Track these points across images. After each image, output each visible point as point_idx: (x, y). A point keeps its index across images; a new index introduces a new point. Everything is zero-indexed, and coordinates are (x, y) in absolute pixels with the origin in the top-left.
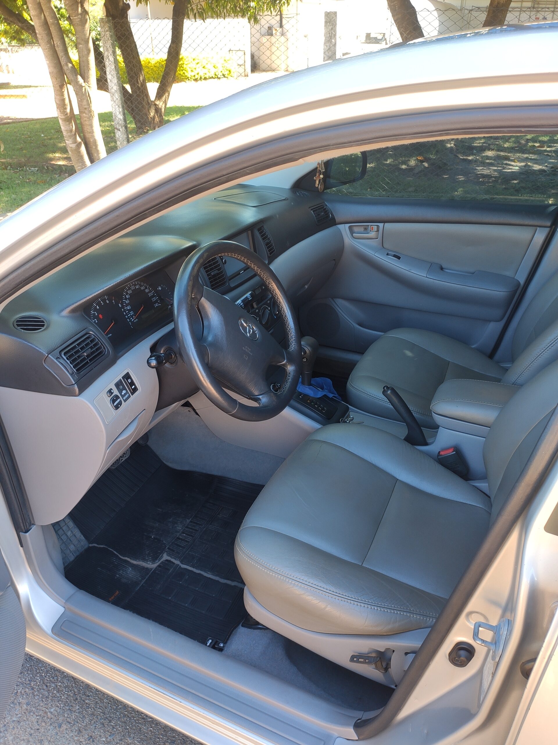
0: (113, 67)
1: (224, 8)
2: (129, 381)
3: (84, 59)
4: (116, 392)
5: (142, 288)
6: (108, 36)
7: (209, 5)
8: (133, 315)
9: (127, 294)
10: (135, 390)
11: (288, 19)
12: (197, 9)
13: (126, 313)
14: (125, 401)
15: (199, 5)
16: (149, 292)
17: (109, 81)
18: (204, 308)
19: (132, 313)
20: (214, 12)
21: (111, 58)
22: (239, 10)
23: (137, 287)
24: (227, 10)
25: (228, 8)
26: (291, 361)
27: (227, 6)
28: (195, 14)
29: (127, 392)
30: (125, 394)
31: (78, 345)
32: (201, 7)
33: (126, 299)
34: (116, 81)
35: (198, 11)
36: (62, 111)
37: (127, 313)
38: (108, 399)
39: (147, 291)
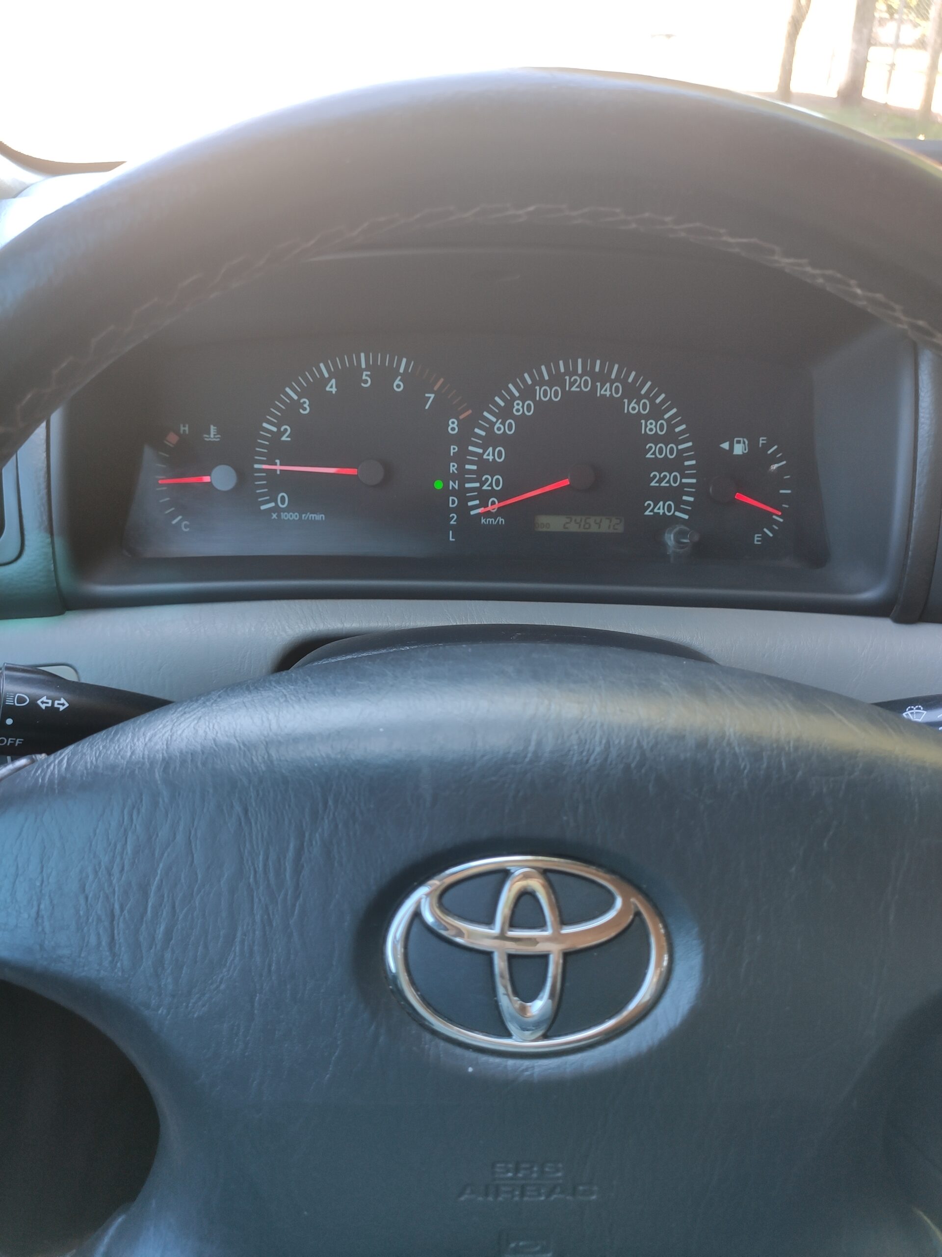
5: (632, 407)
8: (492, 493)
9: (527, 393)
13: (461, 468)
16: (656, 439)
19: (494, 481)
23: (605, 391)
33: (505, 414)
37: (471, 472)
39: (650, 427)
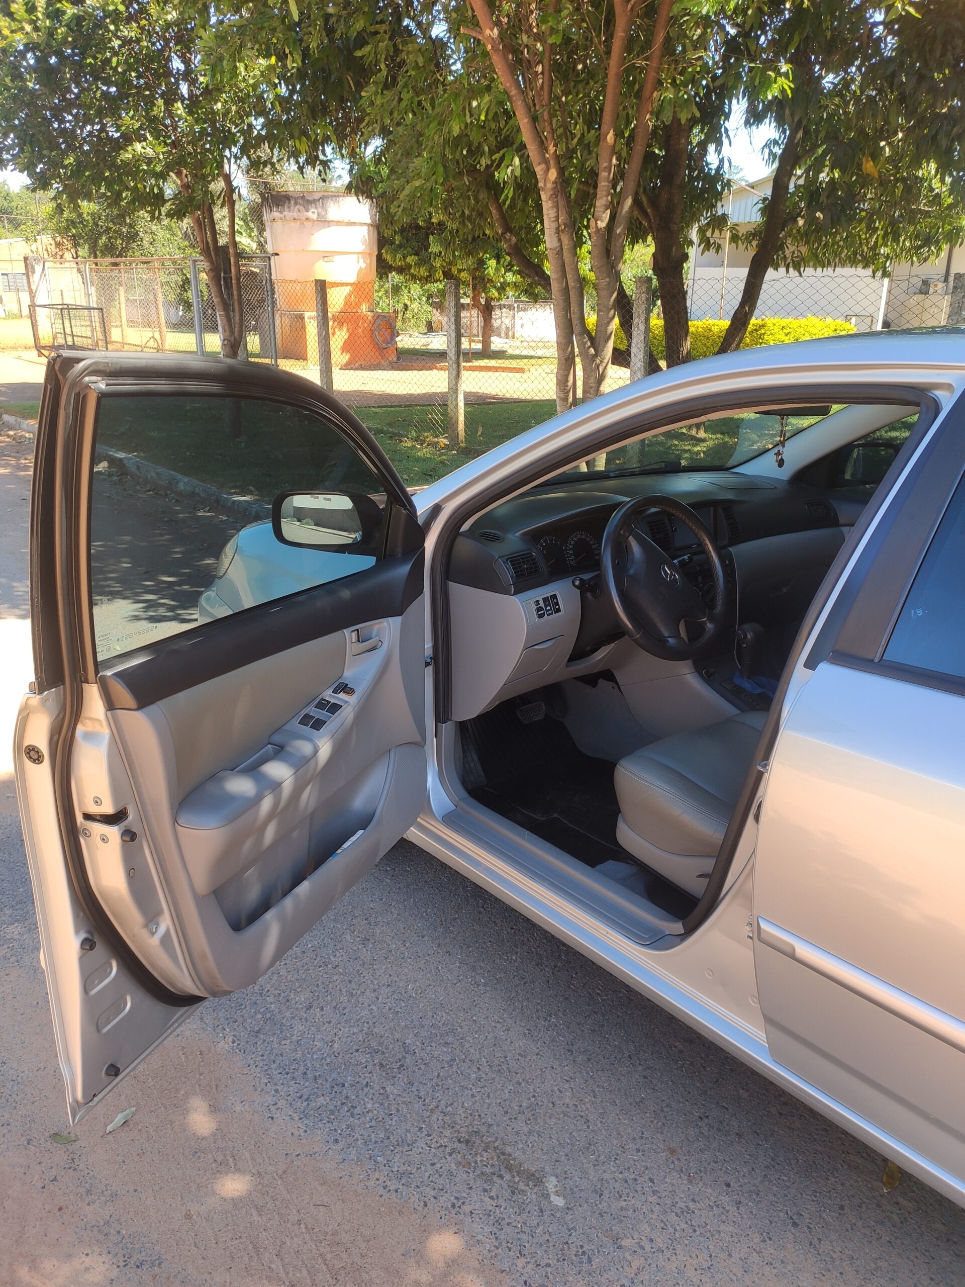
0: (642, 338)
1: (836, 256)
2: (555, 601)
3: (603, 328)
4: (542, 605)
5: (588, 539)
6: (644, 299)
7: (812, 252)
8: (573, 559)
9: (572, 540)
10: (558, 610)
11: (899, 283)
12: (792, 257)
14: (548, 615)
15: (796, 252)
17: (632, 355)
18: (630, 545)
19: (573, 557)
20: (819, 261)
21: (642, 327)
22: (860, 258)
23: (583, 537)
24: (840, 259)
25: (843, 256)
26: (711, 619)
27: (841, 253)
28: (789, 264)
29: (551, 609)
30: (549, 610)
31: (522, 559)
32: (799, 254)
33: (570, 544)
34: (642, 356)
35: (793, 260)
36: (562, 388)
37: (569, 556)
38: (534, 607)
39: (591, 543)
